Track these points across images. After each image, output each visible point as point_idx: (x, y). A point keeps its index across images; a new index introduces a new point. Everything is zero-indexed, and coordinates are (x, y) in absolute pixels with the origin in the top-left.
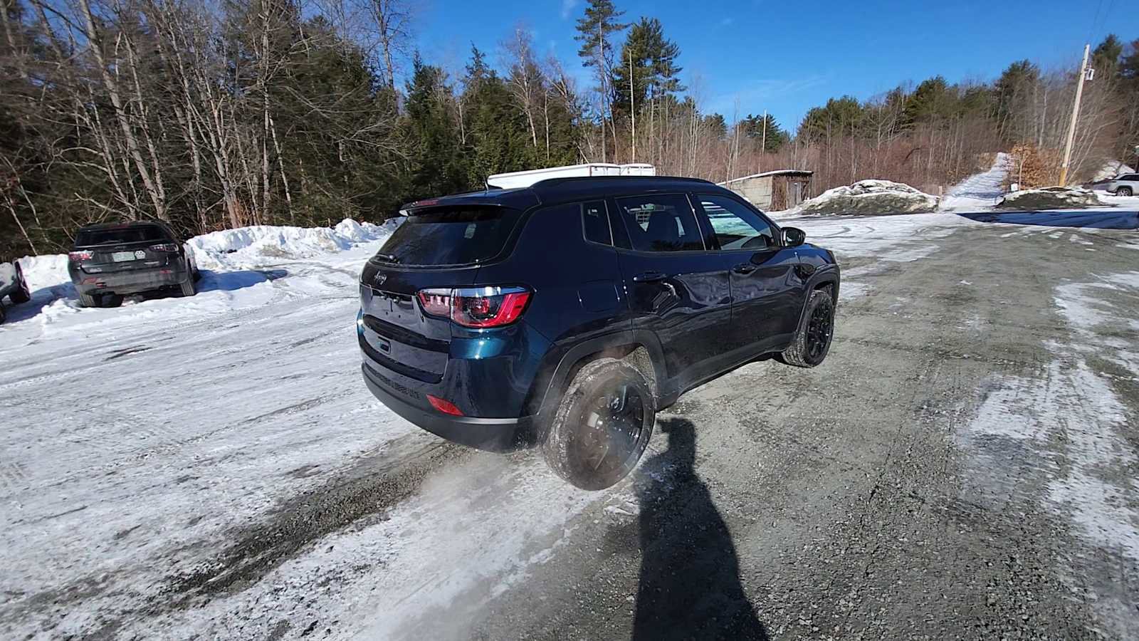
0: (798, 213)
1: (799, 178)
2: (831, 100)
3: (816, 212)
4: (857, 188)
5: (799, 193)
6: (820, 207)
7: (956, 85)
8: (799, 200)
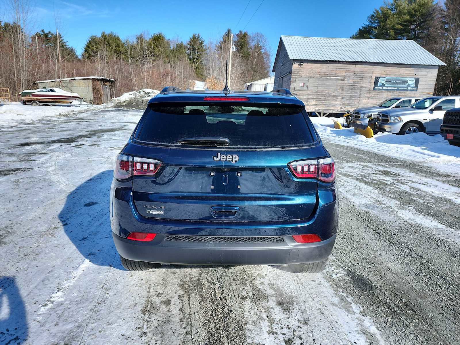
0: (112, 107)
1: (108, 83)
2: (104, 33)
3: (123, 106)
4: (142, 93)
5: (109, 93)
6: (124, 104)
7: (169, 40)
8: (109, 98)
